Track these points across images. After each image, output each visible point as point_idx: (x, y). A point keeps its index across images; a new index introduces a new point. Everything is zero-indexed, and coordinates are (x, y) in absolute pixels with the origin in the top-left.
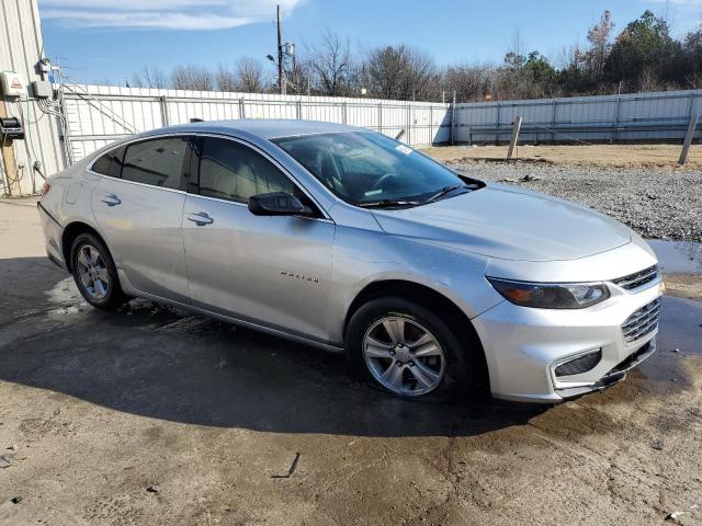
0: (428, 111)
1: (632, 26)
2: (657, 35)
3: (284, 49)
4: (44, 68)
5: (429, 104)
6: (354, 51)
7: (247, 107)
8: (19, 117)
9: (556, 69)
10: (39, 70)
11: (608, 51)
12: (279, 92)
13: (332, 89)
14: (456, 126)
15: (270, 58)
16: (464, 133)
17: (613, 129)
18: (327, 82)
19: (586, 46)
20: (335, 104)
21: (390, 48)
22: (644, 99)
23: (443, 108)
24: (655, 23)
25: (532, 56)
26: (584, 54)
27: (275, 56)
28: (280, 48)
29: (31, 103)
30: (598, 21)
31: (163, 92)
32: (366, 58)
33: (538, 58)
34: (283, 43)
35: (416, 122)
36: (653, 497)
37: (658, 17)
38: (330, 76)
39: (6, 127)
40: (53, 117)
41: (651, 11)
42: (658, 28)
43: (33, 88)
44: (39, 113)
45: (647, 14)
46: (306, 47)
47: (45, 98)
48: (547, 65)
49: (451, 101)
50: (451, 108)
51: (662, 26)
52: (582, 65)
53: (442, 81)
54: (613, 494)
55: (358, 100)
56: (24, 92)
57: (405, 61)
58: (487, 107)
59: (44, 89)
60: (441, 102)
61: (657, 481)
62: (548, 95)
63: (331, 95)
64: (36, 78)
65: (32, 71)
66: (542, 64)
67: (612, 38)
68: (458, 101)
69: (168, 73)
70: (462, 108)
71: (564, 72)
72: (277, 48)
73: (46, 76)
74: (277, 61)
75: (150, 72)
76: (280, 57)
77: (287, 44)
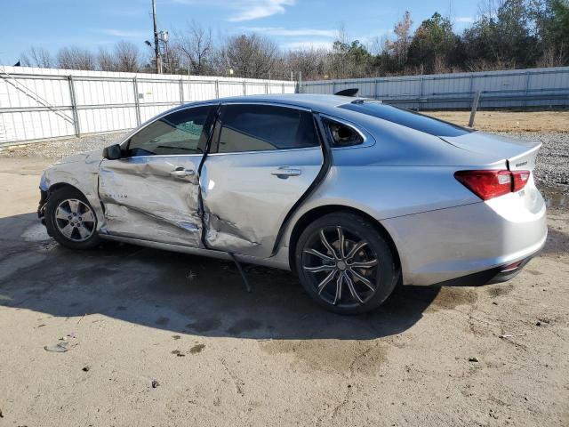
0: (281, 88)
1: (426, 24)
2: (443, 31)
3: (159, 36)
6: (215, 38)
7: (139, 85)
9: (372, 54)
11: (410, 41)
12: (156, 72)
13: (198, 69)
15: (148, 43)
17: (418, 101)
18: (193, 63)
19: (394, 38)
20: (210, 82)
21: (243, 37)
22: (439, 79)
23: (292, 85)
24: (441, 22)
25: (354, 44)
26: (392, 44)
27: (152, 42)
28: (156, 35)
30: (401, 19)
32: (224, 44)
33: (359, 46)
34: (158, 31)
36: (498, 332)
37: (444, 18)
38: (196, 58)
41: (438, 12)
42: (444, 26)
45: (436, 15)
46: (176, 34)
48: (366, 52)
49: (297, 79)
50: (298, 85)
51: (447, 25)
52: (391, 52)
53: (286, 63)
54: (475, 332)
55: (227, 79)
57: (256, 47)
58: (324, 84)
60: (290, 80)
61: (498, 324)
62: (368, 74)
63: (196, 73)
66: (362, 50)
67: (412, 32)
70: (307, 85)
71: (379, 57)
72: (153, 35)
74: (154, 46)
75: (36, 53)
76: (156, 42)
77: (161, 32)
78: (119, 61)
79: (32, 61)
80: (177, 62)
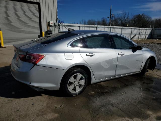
4: (57, 20)
5: (146, 29)
7: (98, 28)
8: (52, 30)
10: (56, 21)
14: (153, 34)
15: (108, 17)
16: (155, 36)
20: (120, 28)
21: (140, 15)
23: (150, 30)
27: (109, 17)
28: (111, 15)
29: (54, 27)
31: (80, 25)
35: (141, 33)
38: (123, 21)
39: (49, 31)
40: (58, 30)
43: (55, 24)
44: (55, 29)
47: (57, 26)
49: (152, 28)
50: (152, 30)
55: (126, 27)
56: (53, 25)
57: (143, 18)
59: (57, 24)
60: (150, 28)
64: (55, 22)
65: (55, 21)
68: (154, 28)
69: (87, 21)
70: (156, 30)
72: (110, 15)
73: (57, 22)
74: (109, 18)
75: (83, 21)
76: (110, 17)
77: (112, 14)
78: (102, 22)
79: (82, 23)
80: (117, 23)
